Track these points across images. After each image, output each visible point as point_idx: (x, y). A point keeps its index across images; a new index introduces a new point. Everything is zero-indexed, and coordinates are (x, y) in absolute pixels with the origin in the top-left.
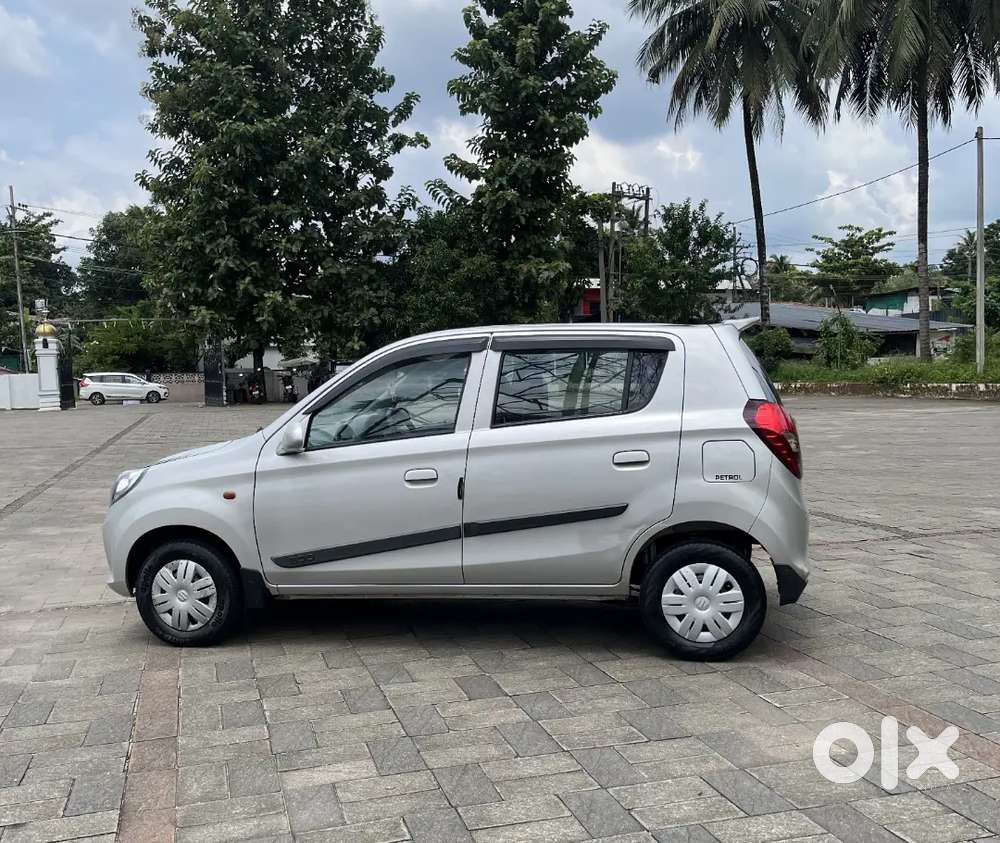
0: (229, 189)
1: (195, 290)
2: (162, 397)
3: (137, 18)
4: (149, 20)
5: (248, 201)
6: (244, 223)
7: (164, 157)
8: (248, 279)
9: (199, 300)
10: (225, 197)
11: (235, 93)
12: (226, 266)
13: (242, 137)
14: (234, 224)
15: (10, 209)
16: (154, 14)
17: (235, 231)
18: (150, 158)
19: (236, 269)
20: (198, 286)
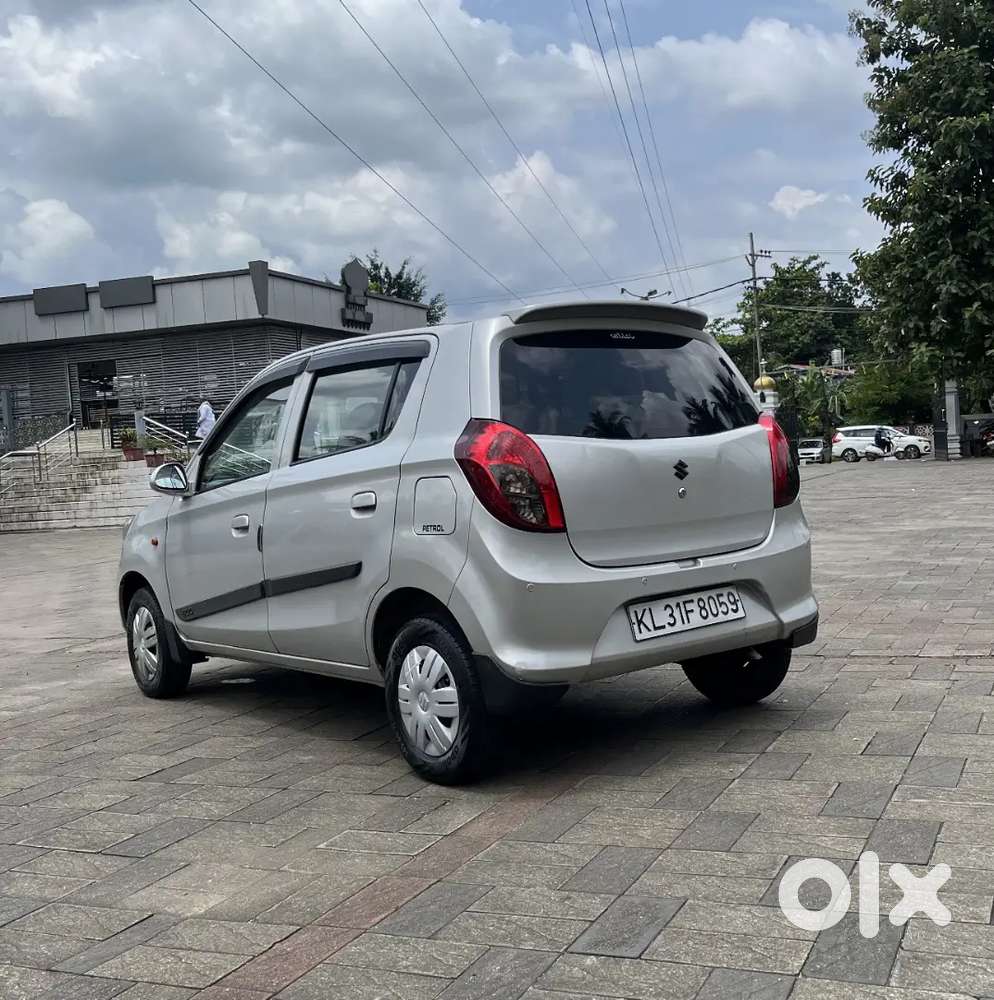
0: (952, 200)
1: (915, 325)
2: (922, 451)
3: (855, 23)
4: (869, 22)
5: (977, 211)
6: (973, 237)
7: (886, 175)
8: (976, 305)
9: (920, 336)
10: (948, 209)
11: (959, 83)
12: (947, 292)
13: (964, 135)
14: (961, 240)
15: (750, 258)
16: (872, 13)
17: (960, 248)
18: (870, 179)
19: (961, 294)
20: (920, 319)
